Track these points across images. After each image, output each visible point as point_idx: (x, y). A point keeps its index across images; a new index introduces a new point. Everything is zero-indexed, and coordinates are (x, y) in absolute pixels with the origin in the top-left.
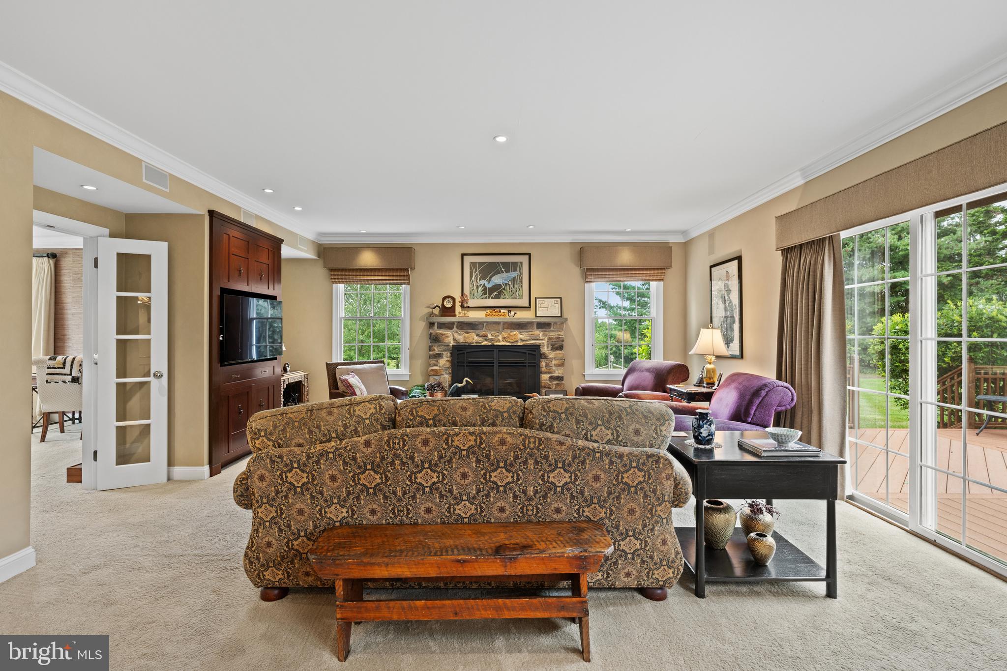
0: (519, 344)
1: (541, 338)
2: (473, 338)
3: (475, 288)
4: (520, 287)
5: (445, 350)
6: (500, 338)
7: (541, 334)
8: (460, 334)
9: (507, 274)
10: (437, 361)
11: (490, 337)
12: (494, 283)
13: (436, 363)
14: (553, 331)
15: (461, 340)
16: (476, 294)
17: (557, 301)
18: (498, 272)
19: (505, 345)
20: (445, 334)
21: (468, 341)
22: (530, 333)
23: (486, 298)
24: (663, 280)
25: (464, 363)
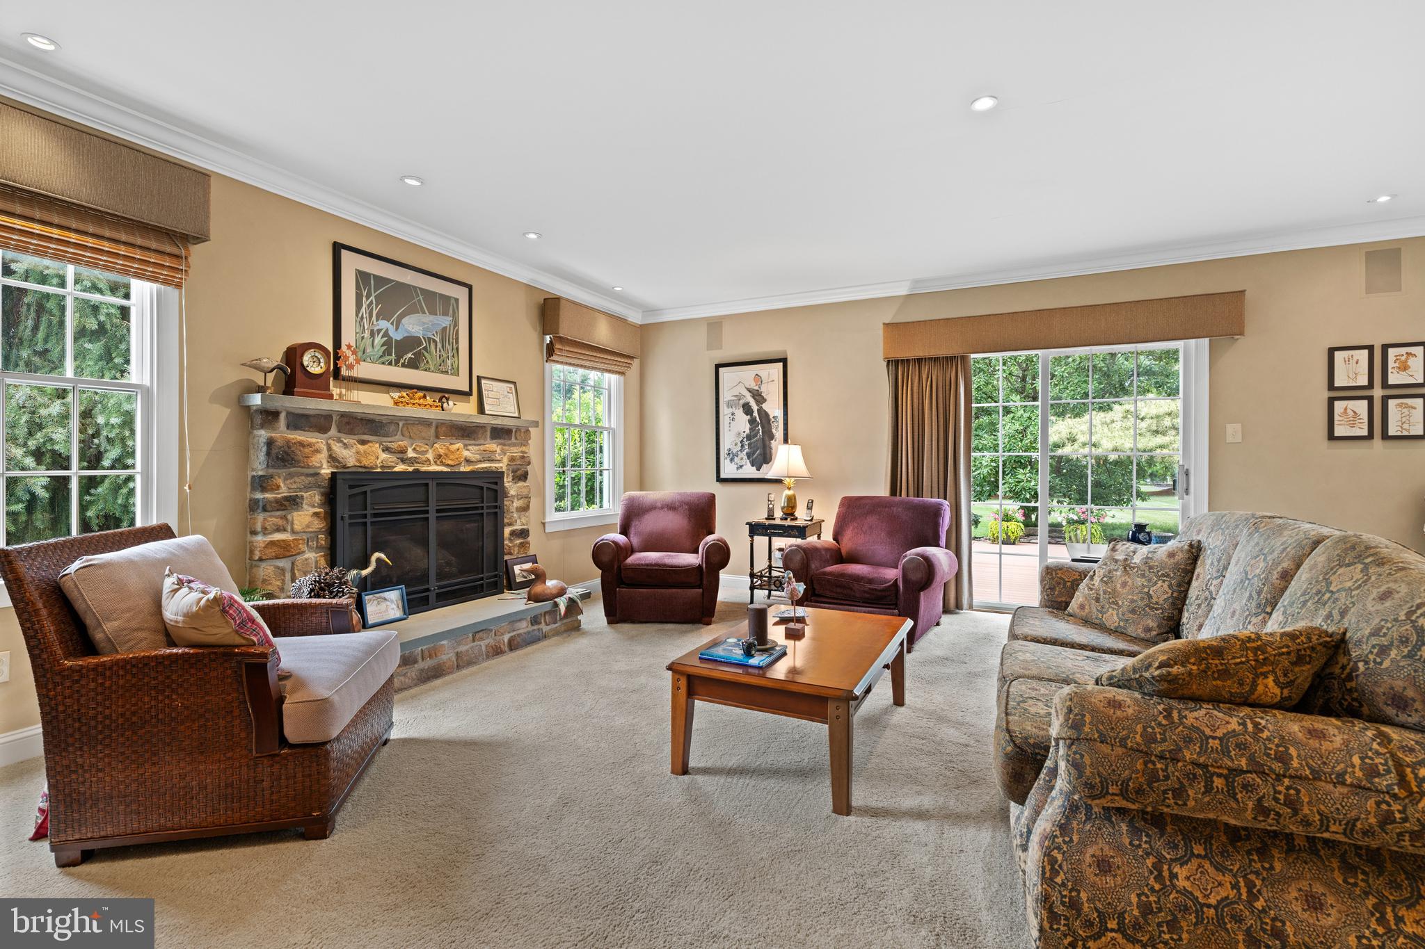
0: (462, 469)
1: (498, 458)
2: (376, 456)
3: (367, 334)
4: (455, 351)
5: (307, 488)
6: (430, 456)
7: (498, 451)
8: (346, 446)
9: (432, 317)
10: (285, 518)
11: (411, 454)
12: (407, 331)
13: (280, 522)
14: (515, 445)
15: (351, 462)
16: (369, 350)
17: (511, 389)
19: (442, 472)
20: (310, 445)
21: (365, 462)
22: (482, 448)
23: (390, 364)
24: (622, 373)
25: (365, 516)
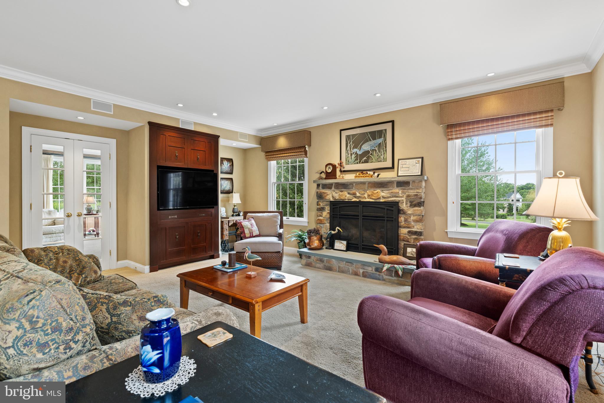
0: (381, 201)
1: (400, 195)
2: (345, 196)
3: (349, 155)
4: (385, 151)
5: (326, 205)
6: (366, 195)
7: (400, 192)
8: (336, 193)
9: (374, 141)
10: (322, 213)
11: (358, 195)
12: (364, 150)
13: (321, 214)
14: (412, 189)
15: (337, 198)
16: (350, 161)
17: (418, 161)
18: (366, 141)
19: (369, 202)
20: (326, 193)
21: (342, 198)
22: (390, 191)
23: (357, 163)
24: (552, 125)
25: (337, 215)
